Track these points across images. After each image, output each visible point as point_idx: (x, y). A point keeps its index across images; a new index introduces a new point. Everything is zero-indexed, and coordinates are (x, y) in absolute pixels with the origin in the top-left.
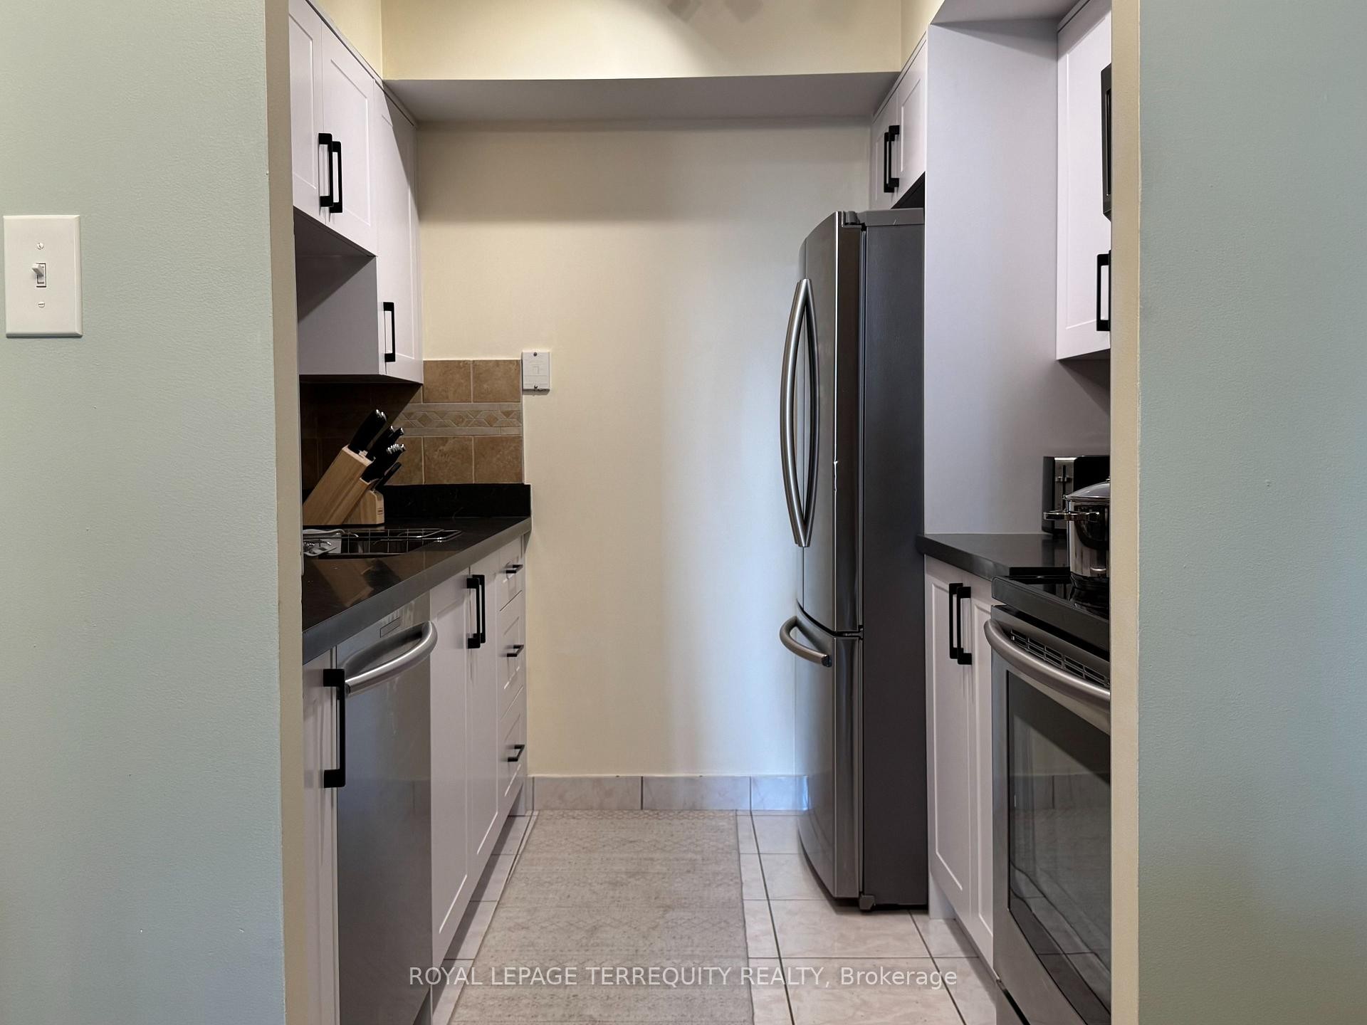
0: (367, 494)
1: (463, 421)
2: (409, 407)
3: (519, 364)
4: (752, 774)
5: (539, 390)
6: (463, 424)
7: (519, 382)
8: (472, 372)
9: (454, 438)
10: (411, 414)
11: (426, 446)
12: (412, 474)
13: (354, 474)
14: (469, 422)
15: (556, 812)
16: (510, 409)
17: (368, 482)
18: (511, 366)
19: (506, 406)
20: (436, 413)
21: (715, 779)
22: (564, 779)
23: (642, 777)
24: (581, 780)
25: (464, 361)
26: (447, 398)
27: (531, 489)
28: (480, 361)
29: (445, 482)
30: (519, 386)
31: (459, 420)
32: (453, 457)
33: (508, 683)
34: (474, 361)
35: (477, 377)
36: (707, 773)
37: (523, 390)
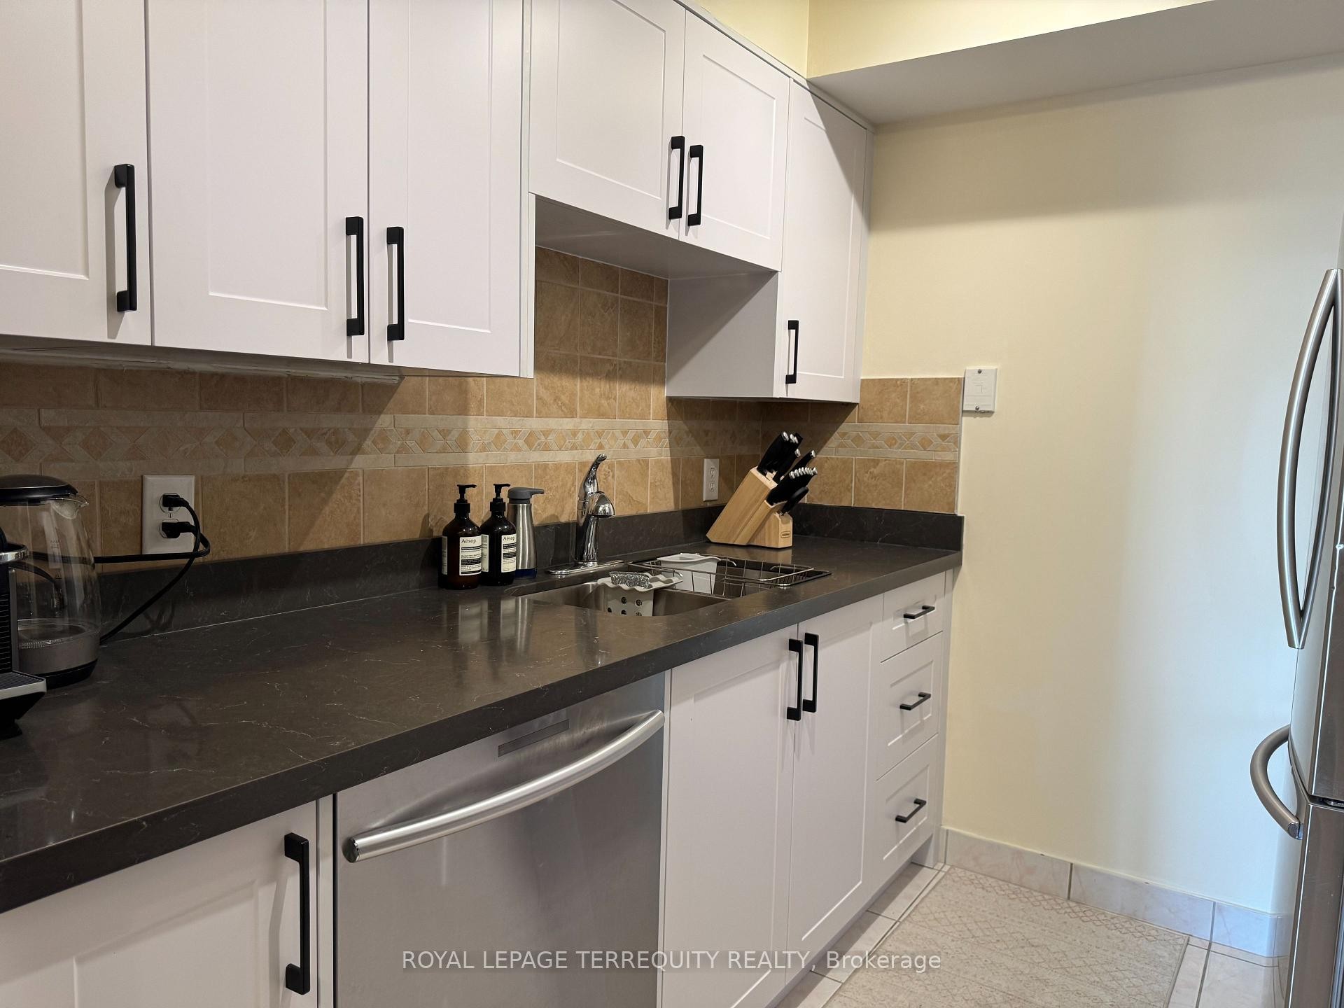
0: (772, 517)
1: (895, 443)
2: (844, 427)
3: (960, 383)
4: (1218, 898)
5: (980, 412)
6: (896, 446)
7: (959, 402)
8: (909, 390)
9: (885, 460)
10: (845, 434)
11: (857, 467)
12: (843, 495)
13: (760, 496)
14: (901, 444)
15: (968, 873)
16: (947, 432)
17: (772, 505)
18: (951, 384)
19: (943, 429)
20: (870, 434)
21: (1166, 891)
22: (980, 841)
23: (1072, 864)
24: (999, 846)
25: (902, 379)
26: (881, 418)
27: (965, 520)
28: (919, 379)
29: (874, 506)
30: (958, 408)
31: (891, 442)
32: (884, 480)
33: (901, 736)
34: (912, 379)
35: (913, 397)
36: (1156, 882)
37: (963, 411)
